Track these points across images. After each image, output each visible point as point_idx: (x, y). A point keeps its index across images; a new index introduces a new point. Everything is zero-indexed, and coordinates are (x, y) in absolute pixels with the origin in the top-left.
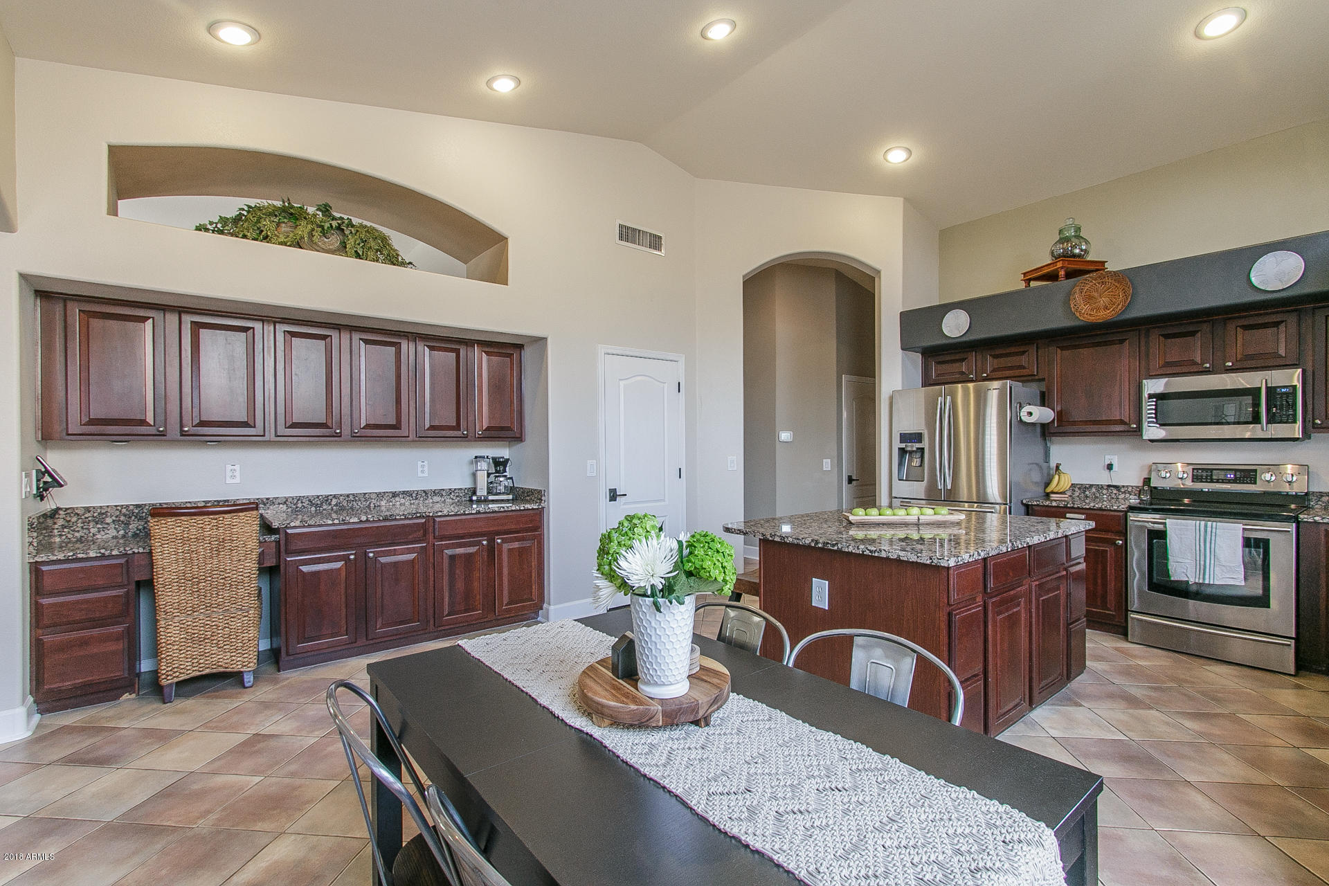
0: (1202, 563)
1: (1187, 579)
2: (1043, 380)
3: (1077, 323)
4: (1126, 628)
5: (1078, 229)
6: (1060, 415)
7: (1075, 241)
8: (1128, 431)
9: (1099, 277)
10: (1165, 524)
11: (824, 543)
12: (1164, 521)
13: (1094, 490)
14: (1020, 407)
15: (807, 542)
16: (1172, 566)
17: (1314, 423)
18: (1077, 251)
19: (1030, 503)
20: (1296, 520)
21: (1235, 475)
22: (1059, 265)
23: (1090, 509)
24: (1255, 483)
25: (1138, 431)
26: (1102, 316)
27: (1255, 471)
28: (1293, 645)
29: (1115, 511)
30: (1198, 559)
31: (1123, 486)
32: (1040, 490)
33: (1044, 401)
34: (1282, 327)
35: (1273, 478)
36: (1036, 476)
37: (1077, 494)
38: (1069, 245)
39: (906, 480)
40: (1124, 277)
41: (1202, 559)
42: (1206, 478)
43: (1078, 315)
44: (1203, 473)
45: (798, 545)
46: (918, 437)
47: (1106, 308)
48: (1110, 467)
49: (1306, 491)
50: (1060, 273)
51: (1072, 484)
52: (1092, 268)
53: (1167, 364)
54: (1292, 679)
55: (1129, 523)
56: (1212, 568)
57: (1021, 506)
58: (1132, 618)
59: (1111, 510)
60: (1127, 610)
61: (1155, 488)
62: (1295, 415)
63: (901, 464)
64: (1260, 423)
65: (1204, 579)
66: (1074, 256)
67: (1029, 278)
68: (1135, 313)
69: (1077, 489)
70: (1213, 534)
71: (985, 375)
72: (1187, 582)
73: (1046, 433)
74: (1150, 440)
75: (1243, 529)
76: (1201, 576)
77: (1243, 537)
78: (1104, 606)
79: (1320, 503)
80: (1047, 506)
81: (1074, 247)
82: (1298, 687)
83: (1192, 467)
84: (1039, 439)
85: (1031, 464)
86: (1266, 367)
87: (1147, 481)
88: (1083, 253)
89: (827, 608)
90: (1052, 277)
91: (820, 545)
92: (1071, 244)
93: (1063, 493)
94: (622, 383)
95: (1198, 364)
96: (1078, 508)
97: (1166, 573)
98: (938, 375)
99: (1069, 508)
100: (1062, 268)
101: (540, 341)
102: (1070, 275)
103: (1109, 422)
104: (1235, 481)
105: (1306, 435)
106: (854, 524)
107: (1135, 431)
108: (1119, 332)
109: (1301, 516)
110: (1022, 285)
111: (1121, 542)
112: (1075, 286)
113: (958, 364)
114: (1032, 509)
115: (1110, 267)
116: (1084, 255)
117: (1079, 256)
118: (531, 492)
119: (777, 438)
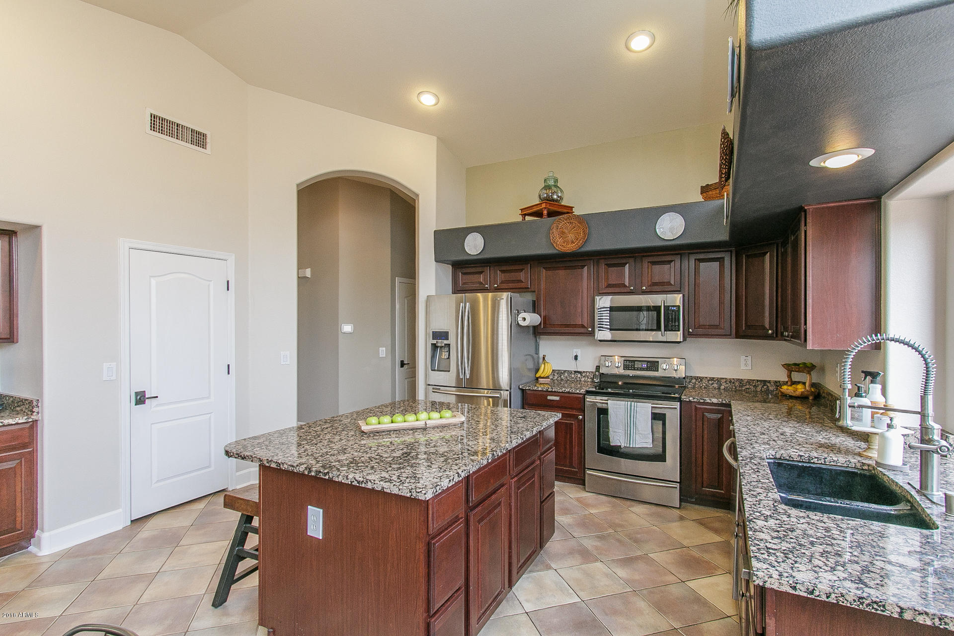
0: (629, 432)
1: (620, 444)
2: (534, 291)
3: (555, 252)
4: (584, 481)
5: (556, 181)
6: (545, 319)
7: (554, 189)
8: (586, 333)
9: (568, 218)
10: (607, 404)
11: (316, 471)
12: (607, 402)
13: (566, 374)
14: (518, 312)
15: (301, 470)
16: (611, 435)
17: (689, 332)
18: (555, 197)
19: (524, 388)
20: (679, 400)
21: (647, 365)
22: (544, 206)
23: (562, 392)
24: (658, 371)
25: (592, 334)
26: (570, 248)
27: (658, 362)
28: (678, 487)
29: (577, 394)
30: (626, 430)
31: (584, 372)
32: (532, 375)
33: (535, 308)
34: (672, 264)
35: (667, 367)
36: (531, 365)
37: (556, 378)
38: (550, 192)
39: (438, 370)
40: (584, 220)
41: (629, 430)
42: (631, 367)
43: (555, 245)
44: (629, 363)
45: (292, 472)
46: (444, 335)
47: (573, 242)
48: (576, 358)
49: (684, 376)
50: (544, 212)
51: (553, 370)
52: (565, 211)
53: (609, 286)
54: (677, 512)
55: (587, 403)
56: (634, 436)
57: (518, 390)
58: (588, 473)
59: (576, 393)
60: (585, 468)
61: (602, 374)
62: (679, 326)
63: (433, 356)
64: (660, 331)
65: (630, 444)
66: (553, 200)
67: (526, 212)
68: (590, 247)
69: (556, 374)
70: (635, 411)
71: (496, 286)
72: (620, 446)
73: (536, 333)
74: (599, 340)
75: (652, 407)
76: (628, 442)
77: (652, 413)
78: (571, 466)
79: (691, 384)
80: (536, 390)
81: (553, 193)
82: (682, 518)
83: (623, 359)
84: (532, 336)
85: (526, 355)
86: (664, 291)
87: (598, 368)
88: (559, 199)
89: (321, 538)
90: (538, 214)
91: (313, 474)
92: (552, 191)
93: (547, 377)
94: (153, 281)
95: (627, 287)
96: (555, 392)
97: (608, 439)
98: (464, 284)
99: (550, 391)
100: (545, 208)
101: (34, 229)
102: (551, 214)
103: (575, 326)
104: (647, 369)
105: (685, 339)
106: (366, 433)
107: (590, 333)
108: (581, 260)
109: (683, 397)
110: (520, 219)
111: (581, 417)
112: (553, 223)
113: (476, 276)
114: (526, 392)
115: (577, 212)
116: (559, 201)
117: (557, 201)
118: (22, 402)
119: (339, 330)
